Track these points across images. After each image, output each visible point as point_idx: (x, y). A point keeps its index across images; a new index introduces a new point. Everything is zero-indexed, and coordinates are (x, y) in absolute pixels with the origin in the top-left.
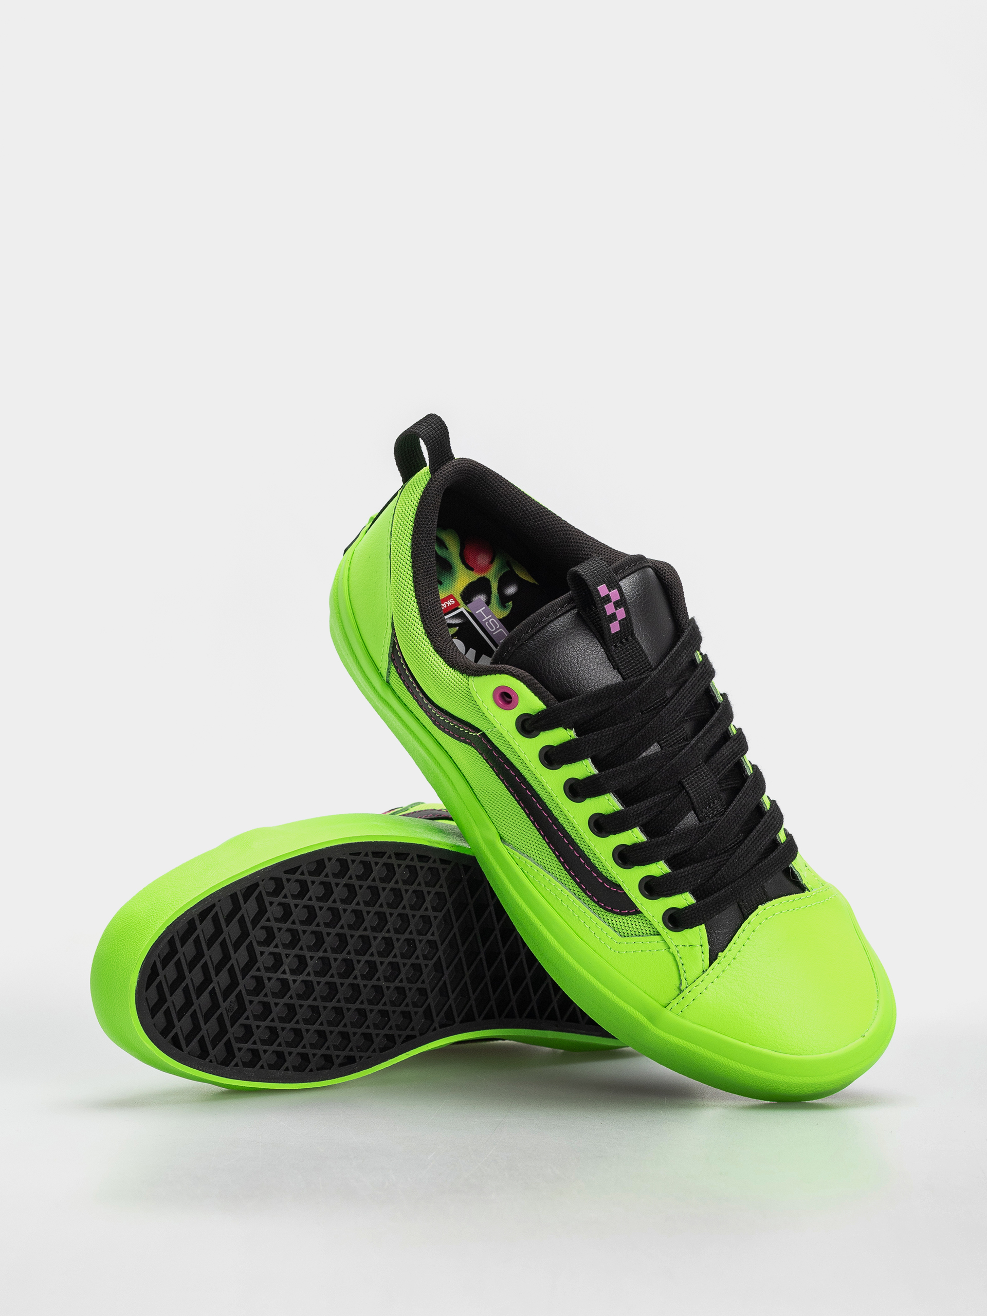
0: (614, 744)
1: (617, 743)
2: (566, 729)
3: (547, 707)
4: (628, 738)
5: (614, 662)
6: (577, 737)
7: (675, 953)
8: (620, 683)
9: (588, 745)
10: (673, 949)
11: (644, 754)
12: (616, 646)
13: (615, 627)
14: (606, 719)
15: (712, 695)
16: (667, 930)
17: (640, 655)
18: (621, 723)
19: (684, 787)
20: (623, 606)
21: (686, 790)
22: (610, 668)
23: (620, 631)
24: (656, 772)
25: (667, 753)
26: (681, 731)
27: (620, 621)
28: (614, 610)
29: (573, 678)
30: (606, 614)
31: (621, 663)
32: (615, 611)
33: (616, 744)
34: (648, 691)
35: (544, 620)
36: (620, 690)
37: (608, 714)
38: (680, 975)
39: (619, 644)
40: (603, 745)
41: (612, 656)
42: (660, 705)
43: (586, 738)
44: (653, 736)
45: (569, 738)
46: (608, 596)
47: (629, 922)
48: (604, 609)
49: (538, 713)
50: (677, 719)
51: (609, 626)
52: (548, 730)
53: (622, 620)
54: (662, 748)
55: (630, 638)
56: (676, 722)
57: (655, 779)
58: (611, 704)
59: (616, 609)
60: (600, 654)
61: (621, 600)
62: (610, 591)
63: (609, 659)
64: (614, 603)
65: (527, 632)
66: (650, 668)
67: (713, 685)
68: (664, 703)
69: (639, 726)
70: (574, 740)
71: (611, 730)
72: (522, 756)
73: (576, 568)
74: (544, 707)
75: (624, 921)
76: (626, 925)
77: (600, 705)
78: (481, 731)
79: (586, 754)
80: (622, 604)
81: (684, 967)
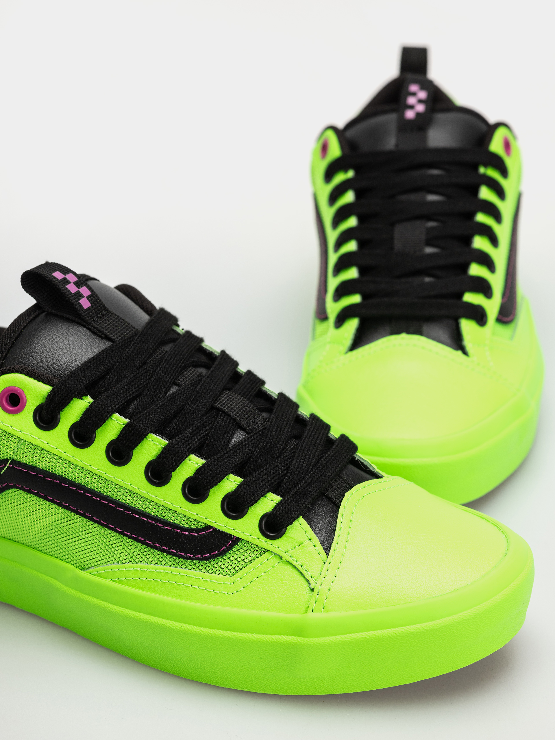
2: (82, 399)
3: (54, 386)
6: (95, 401)
7: (290, 560)
8: (112, 345)
10: (286, 557)
12: (94, 321)
13: (85, 303)
16: (270, 542)
17: (122, 322)
19: (219, 409)
20: (84, 285)
23: (92, 306)
30: (71, 293)
32: (78, 289)
38: (304, 577)
39: (96, 319)
45: (88, 405)
47: (232, 559)
48: (67, 289)
51: (79, 303)
53: (89, 296)
55: (104, 312)
61: (79, 281)
70: (93, 404)
72: (55, 452)
74: (51, 387)
75: (228, 560)
76: (231, 563)
78: (7, 460)
80: (82, 284)
81: (304, 567)
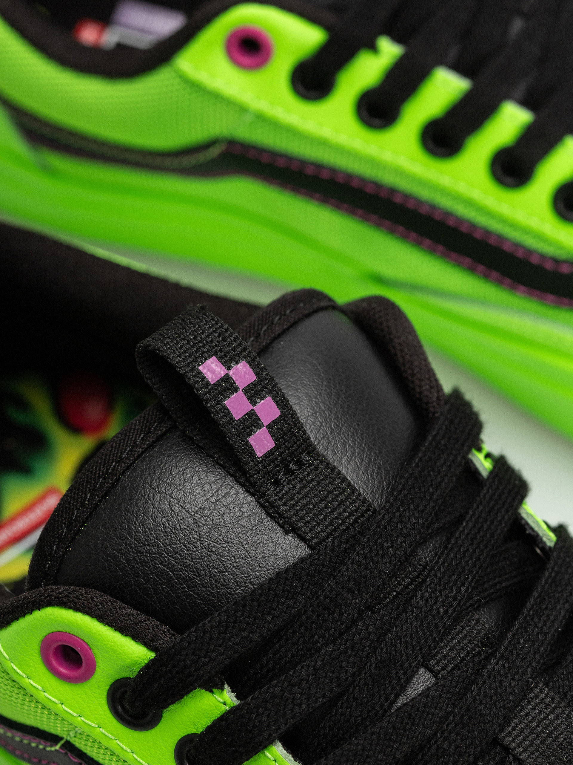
0: (324, 696)
1: (331, 691)
3: (156, 652)
4: (354, 674)
5: (281, 516)
6: (239, 702)
8: (303, 560)
9: (266, 713)
11: (402, 700)
12: (277, 483)
13: (261, 442)
14: (293, 644)
15: (529, 534)
17: (337, 487)
18: (327, 644)
19: (506, 750)
20: (269, 393)
21: (514, 756)
22: (278, 534)
23: (278, 447)
24: (435, 734)
25: (448, 683)
26: (473, 628)
27: (270, 427)
28: (247, 407)
29: (200, 575)
30: (232, 419)
31: (295, 515)
32: (250, 407)
33: (328, 694)
34: (372, 558)
35: (113, 470)
36: (308, 575)
37: (294, 632)
39: (282, 477)
40: (300, 705)
41: (272, 505)
42: (411, 584)
43: (258, 698)
44: (407, 656)
46: (226, 379)
48: (225, 408)
49: (139, 672)
50: (455, 604)
51: (248, 444)
52: (173, 703)
53: (275, 422)
54: (435, 675)
55: (305, 457)
56: (454, 611)
57: (437, 749)
58: (294, 611)
59: (254, 403)
60: (246, 507)
61: (259, 382)
62: (229, 368)
63: (269, 515)
64: (246, 391)
65: (83, 505)
66: (368, 510)
67: (527, 513)
68: (418, 577)
69: (372, 641)
70: (233, 710)
71: (308, 665)
73: (148, 341)
74: (152, 655)
77: (269, 618)
79: (266, 734)
80: (265, 388)
